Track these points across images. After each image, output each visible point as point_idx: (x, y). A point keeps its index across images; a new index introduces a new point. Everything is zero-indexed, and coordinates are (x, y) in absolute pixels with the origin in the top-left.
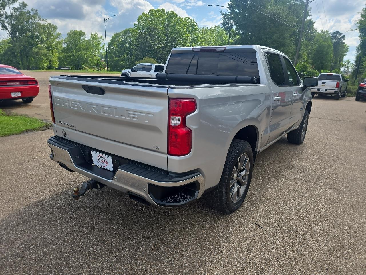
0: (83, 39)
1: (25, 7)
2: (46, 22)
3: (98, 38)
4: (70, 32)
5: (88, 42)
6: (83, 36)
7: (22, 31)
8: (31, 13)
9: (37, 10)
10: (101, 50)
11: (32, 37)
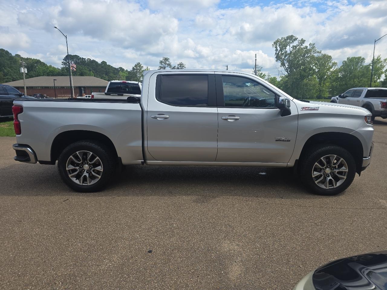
0: (361, 65)
1: (303, 43)
2: (320, 54)
3: (381, 62)
4: (346, 60)
5: (367, 67)
6: (362, 62)
7: (298, 66)
8: (308, 48)
9: (314, 44)
10: (384, 74)
11: (304, 70)
